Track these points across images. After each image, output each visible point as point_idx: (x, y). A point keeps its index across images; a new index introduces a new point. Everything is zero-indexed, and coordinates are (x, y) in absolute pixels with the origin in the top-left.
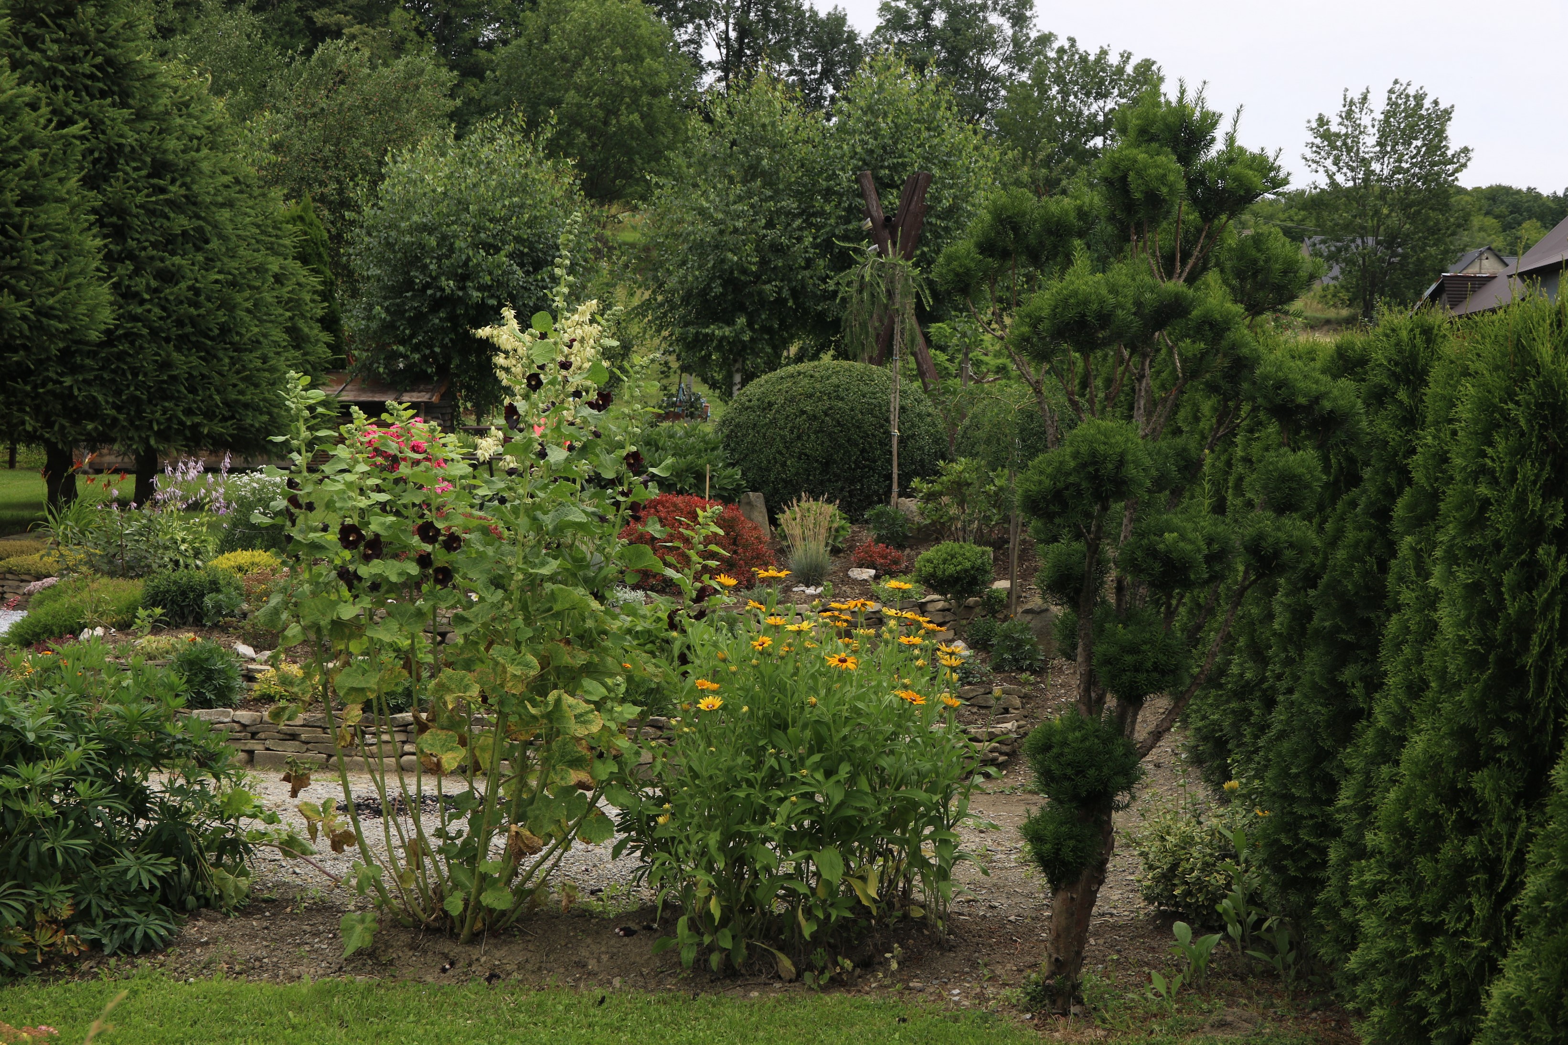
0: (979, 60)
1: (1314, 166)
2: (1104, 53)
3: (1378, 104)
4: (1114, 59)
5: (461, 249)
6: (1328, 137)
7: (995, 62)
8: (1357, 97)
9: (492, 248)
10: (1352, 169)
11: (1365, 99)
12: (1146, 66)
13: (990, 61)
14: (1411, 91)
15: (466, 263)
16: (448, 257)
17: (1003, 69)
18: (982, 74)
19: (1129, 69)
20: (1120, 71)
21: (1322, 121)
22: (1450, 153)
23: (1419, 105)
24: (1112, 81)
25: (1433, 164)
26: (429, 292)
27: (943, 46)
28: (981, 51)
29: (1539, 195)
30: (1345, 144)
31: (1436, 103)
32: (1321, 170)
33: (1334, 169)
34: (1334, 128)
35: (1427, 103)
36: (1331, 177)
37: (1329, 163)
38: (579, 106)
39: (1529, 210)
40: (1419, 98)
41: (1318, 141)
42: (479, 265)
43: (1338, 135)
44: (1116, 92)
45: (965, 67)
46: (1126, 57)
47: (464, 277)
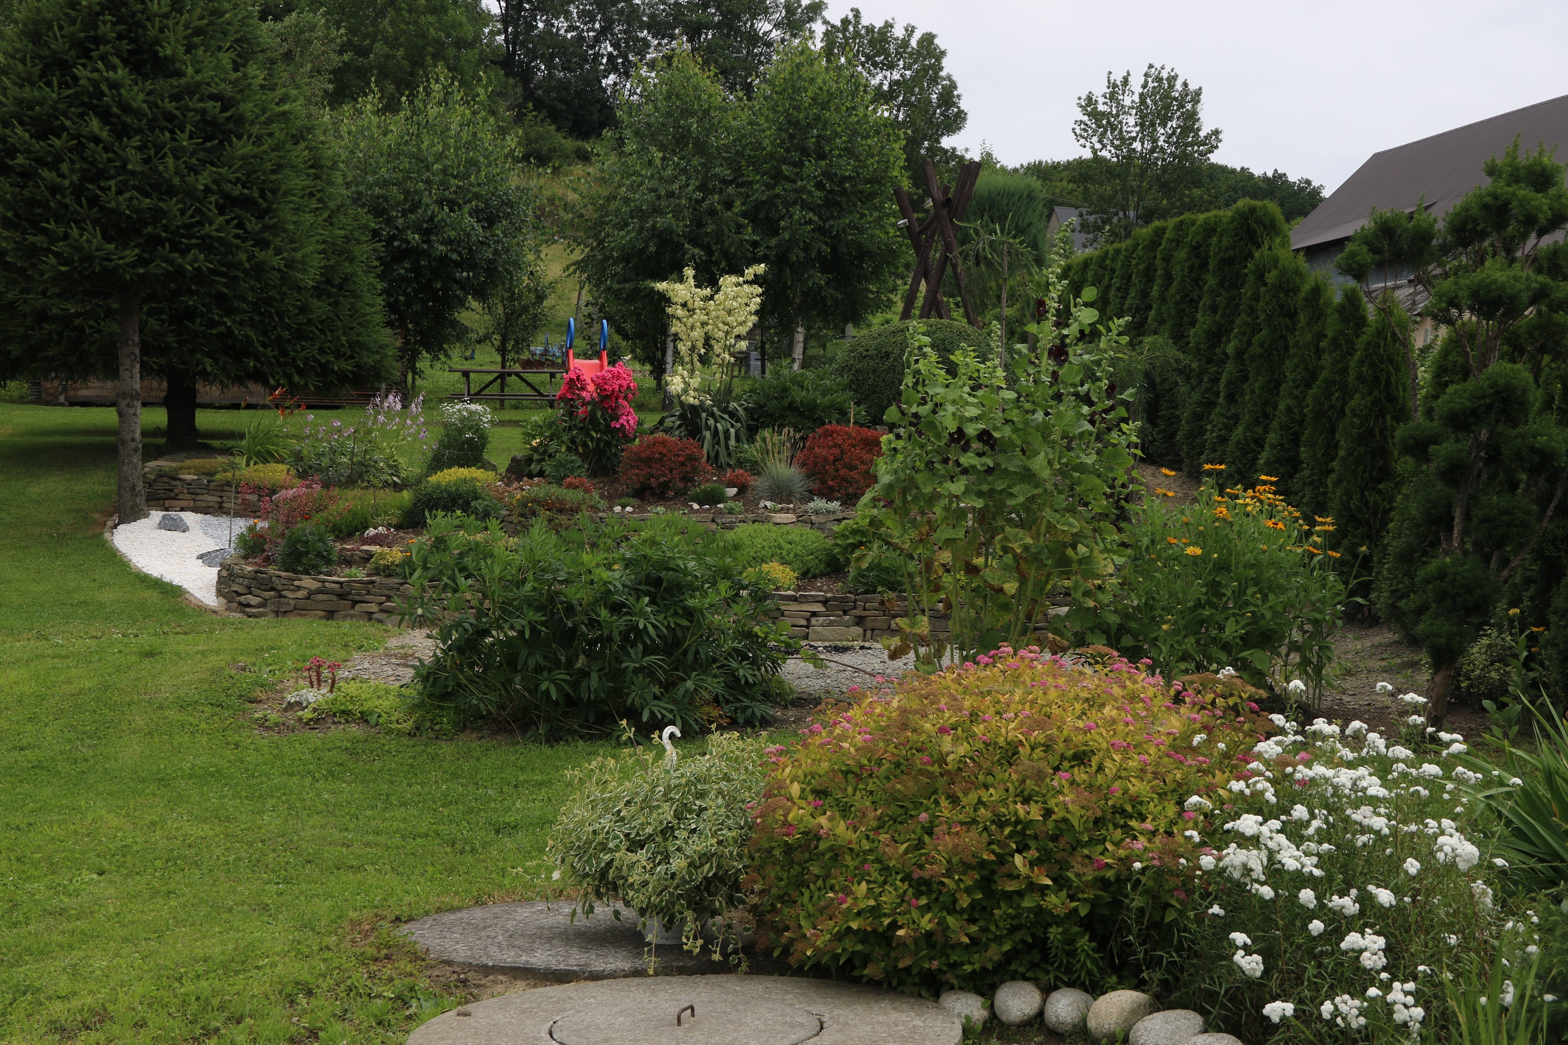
0: (752, 25)
1: (1082, 141)
2: (888, 26)
3: (1136, 84)
4: (899, 32)
5: (427, 205)
6: (1095, 115)
7: (767, 27)
8: (1118, 78)
9: (453, 205)
10: (1116, 147)
11: (1125, 81)
12: (928, 39)
13: (763, 26)
14: (1164, 74)
15: (431, 219)
16: (412, 212)
17: (775, 34)
18: (754, 38)
19: (914, 43)
20: (905, 43)
21: (1089, 99)
22: (1202, 134)
23: (1171, 86)
24: (898, 53)
25: (1187, 145)
26: (396, 244)
27: (718, 8)
28: (754, 16)
29: (1251, 175)
30: (1109, 122)
31: (1185, 84)
32: (1088, 144)
33: (1098, 146)
34: (1101, 108)
35: (1179, 86)
36: (1094, 151)
37: (1095, 139)
38: (388, 57)
39: (1243, 189)
40: (1172, 79)
41: (1085, 118)
42: (443, 220)
43: (1103, 114)
44: (901, 63)
45: (737, 30)
46: (910, 30)
47: (428, 230)
